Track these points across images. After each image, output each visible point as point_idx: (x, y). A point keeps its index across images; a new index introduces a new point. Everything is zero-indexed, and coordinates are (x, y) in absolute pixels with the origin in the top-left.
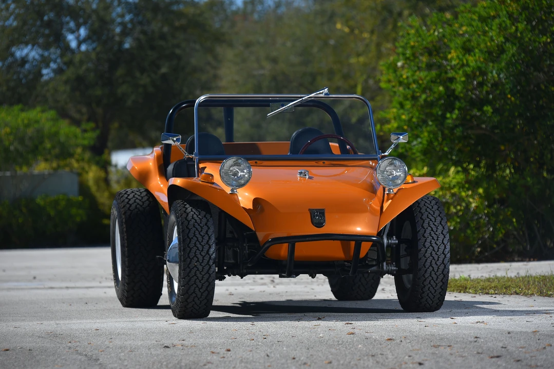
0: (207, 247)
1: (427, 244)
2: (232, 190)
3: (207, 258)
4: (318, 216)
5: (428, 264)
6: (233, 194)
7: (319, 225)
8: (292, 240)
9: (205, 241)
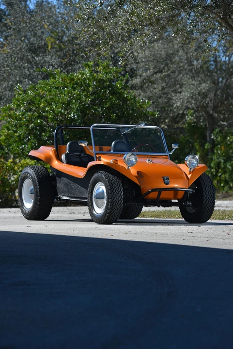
0: (120, 192)
1: (207, 194)
2: (128, 167)
3: (120, 197)
4: (166, 180)
5: (207, 202)
6: (128, 169)
7: (167, 184)
8: (160, 190)
9: (119, 190)
